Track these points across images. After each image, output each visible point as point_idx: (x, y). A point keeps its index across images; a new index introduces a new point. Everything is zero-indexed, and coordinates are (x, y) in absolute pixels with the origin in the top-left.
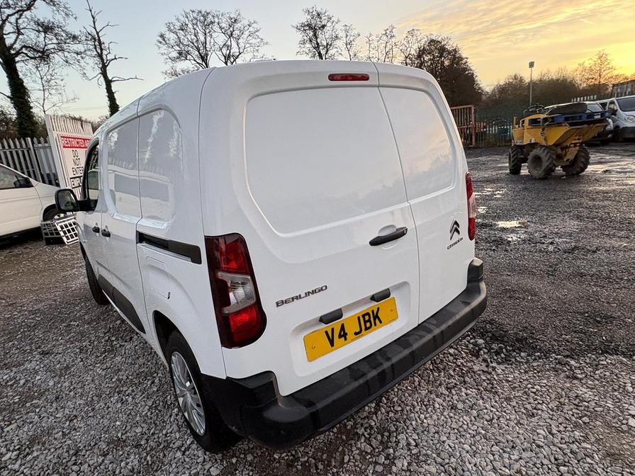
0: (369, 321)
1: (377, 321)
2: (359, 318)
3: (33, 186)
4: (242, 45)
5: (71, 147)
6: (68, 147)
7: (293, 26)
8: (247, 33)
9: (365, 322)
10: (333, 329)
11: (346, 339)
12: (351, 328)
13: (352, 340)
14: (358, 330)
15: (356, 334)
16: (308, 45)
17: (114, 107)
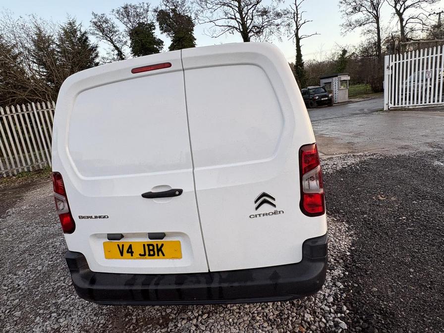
0: (153, 250)
1: (160, 253)
2: (144, 245)
9: (149, 250)
10: (123, 245)
11: (132, 255)
12: (138, 250)
13: (137, 258)
14: (143, 253)
15: (140, 255)
17: (299, 56)
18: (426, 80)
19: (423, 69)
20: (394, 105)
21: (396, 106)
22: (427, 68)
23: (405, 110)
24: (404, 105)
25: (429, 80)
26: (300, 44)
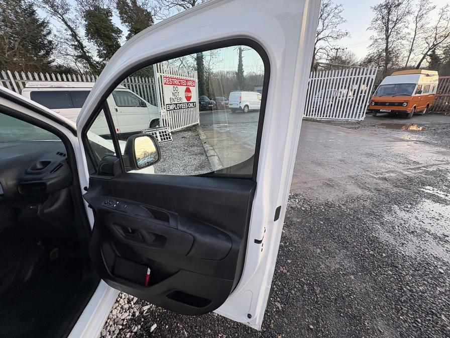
3: (146, 107)
4: (326, 24)
5: (172, 84)
6: (170, 84)
7: (371, 8)
8: (332, 15)
16: (379, 22)
17: (240, 66)
18: (333, 98)
19: (332, 88)
20: (307, 116)
21: (308, 117)
22: (335, 88)
23: (314, 121)
24: (313, 117)
25: (335, 97)
26: (242, 55)
